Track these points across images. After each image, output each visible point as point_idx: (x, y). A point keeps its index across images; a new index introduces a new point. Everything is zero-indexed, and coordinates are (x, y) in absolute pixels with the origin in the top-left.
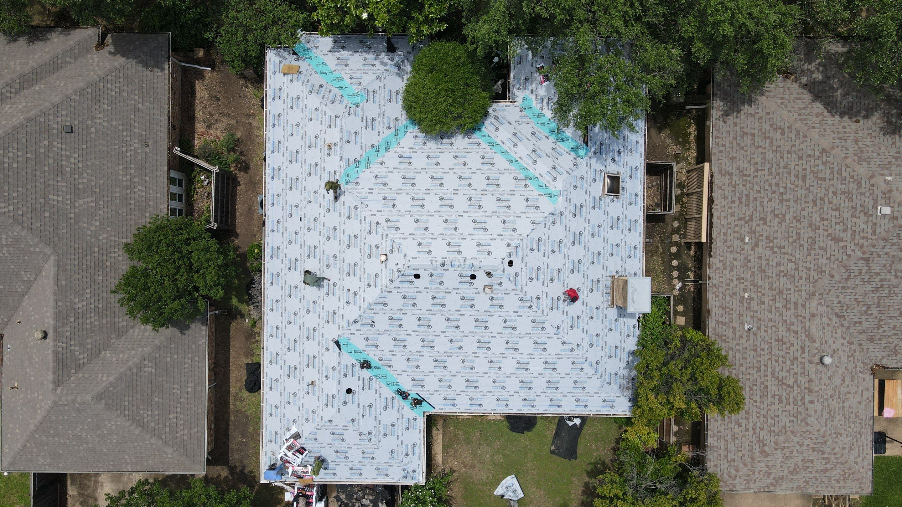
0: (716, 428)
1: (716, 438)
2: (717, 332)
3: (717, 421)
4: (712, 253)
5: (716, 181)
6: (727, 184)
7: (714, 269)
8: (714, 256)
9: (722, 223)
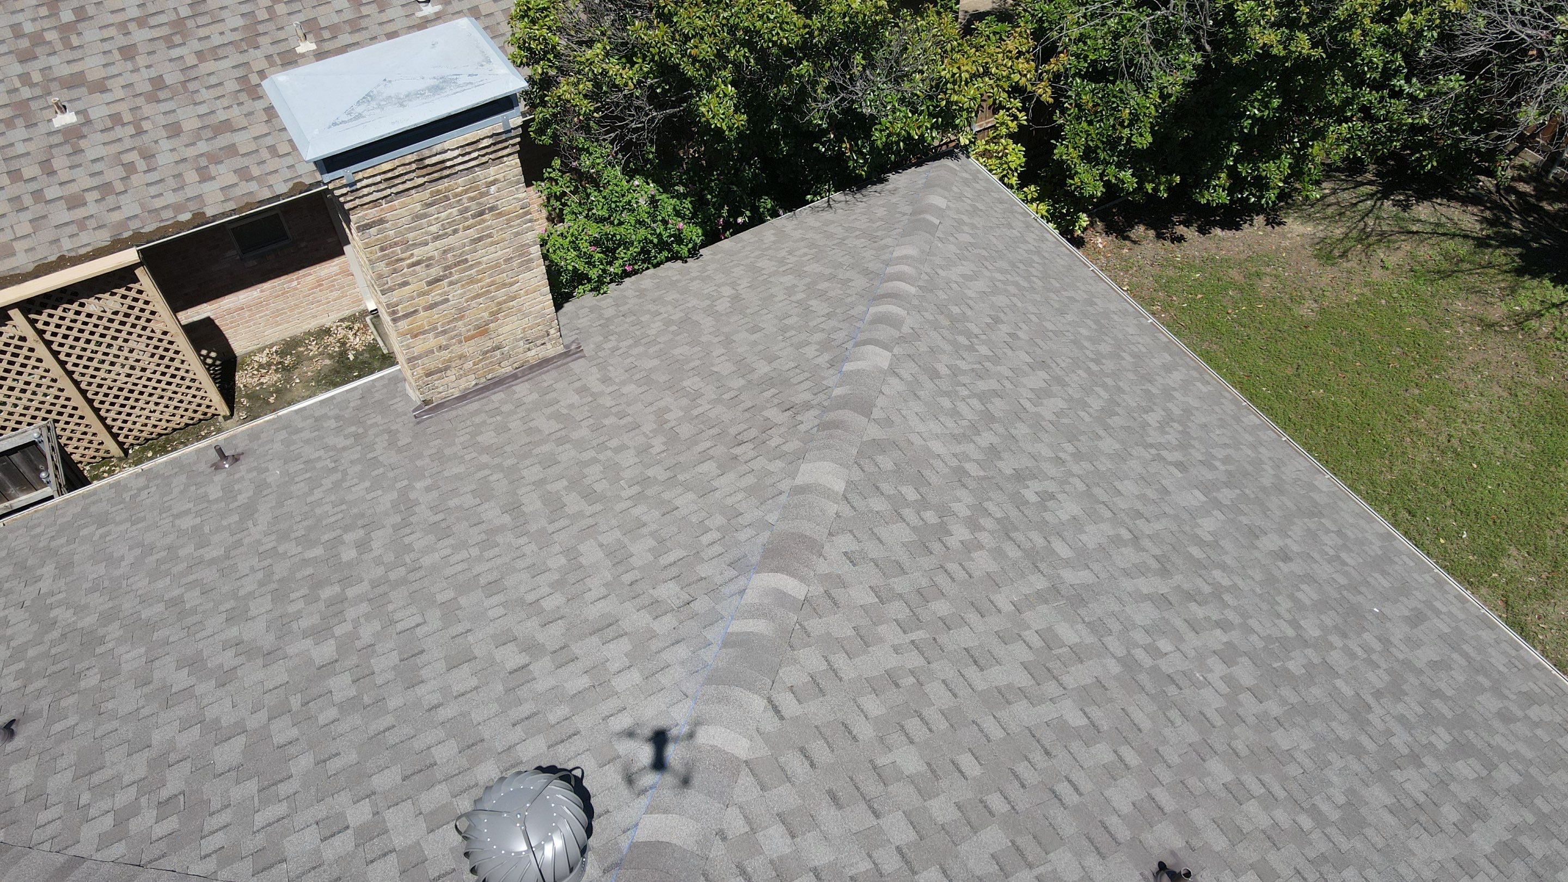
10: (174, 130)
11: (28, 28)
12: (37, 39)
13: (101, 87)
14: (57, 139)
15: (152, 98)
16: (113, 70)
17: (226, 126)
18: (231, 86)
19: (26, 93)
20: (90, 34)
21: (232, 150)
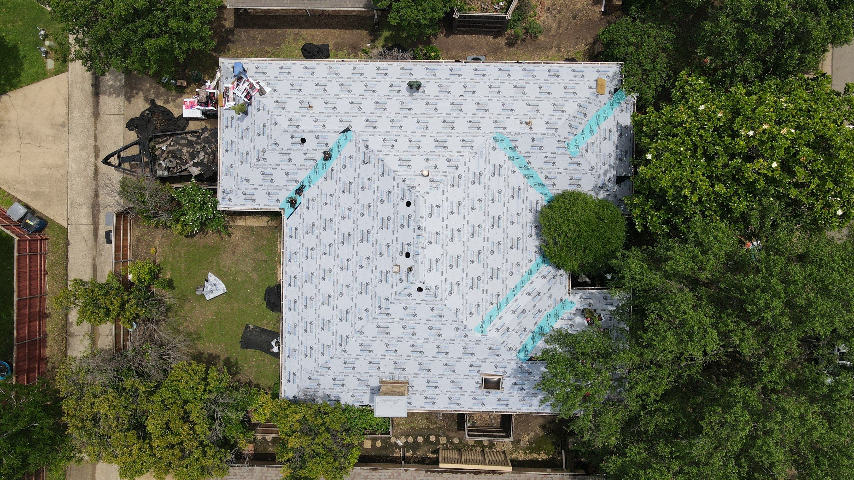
0: (270, 475)
1: (260, 474)
2: (356, 476)
3: (276, 475)
4: (429, 473)
5: (495, 477)
7: (414, 474)
8: (427, 475)
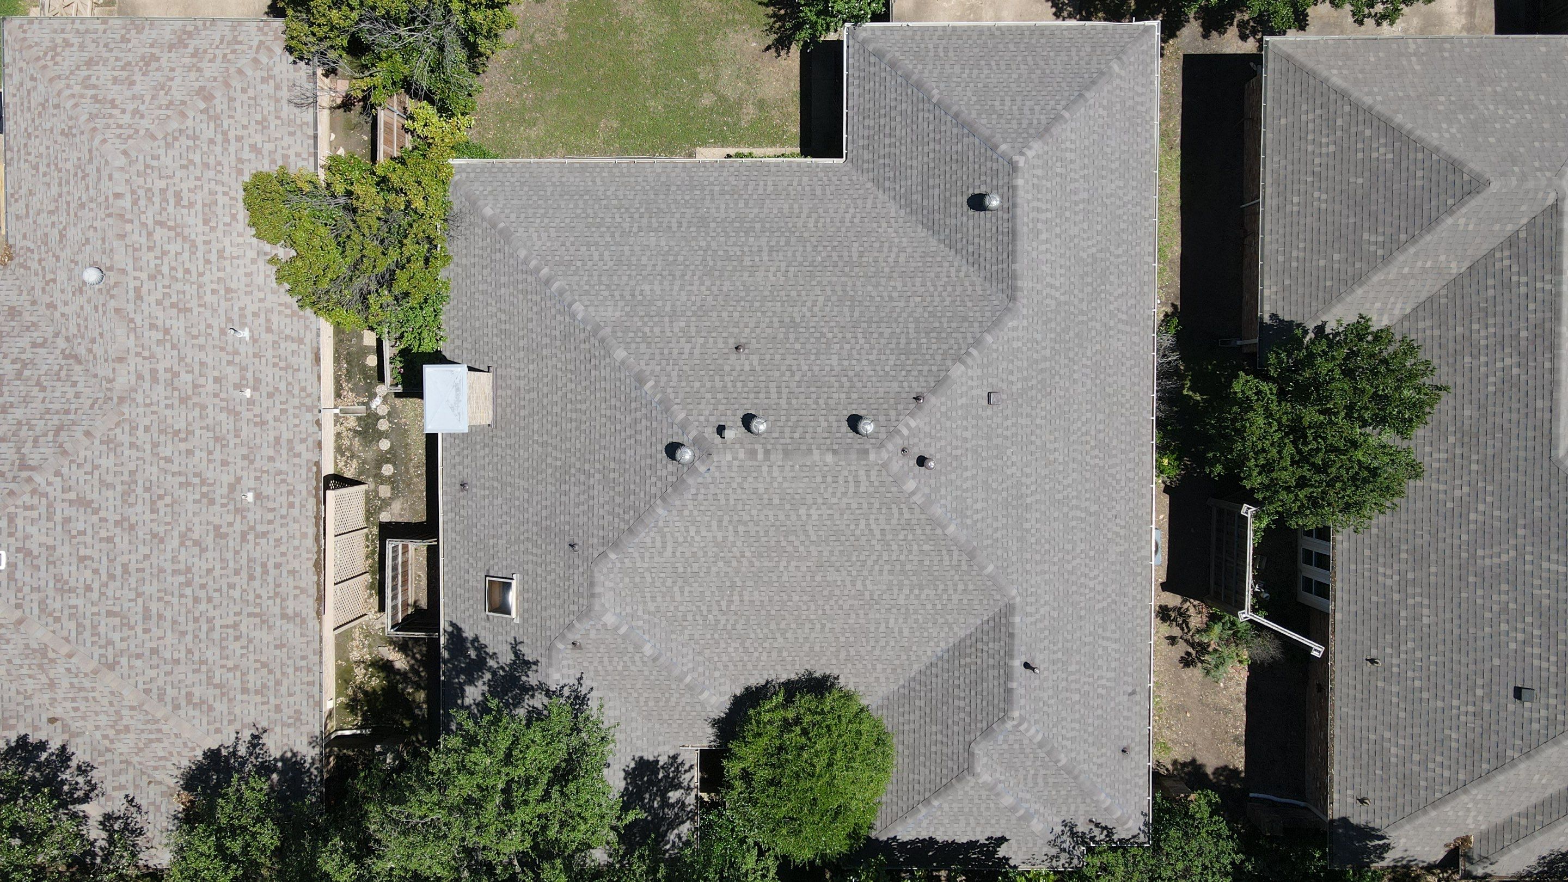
0: (299, 142)
1: (298, 121)
2: (302, 321)
3: (298, 155)
4: (314, 469)
5: (311, 603)
6: (291, 598)
8: (311, 464)
9: (297, 526)
10: (271, 459)
11: (198, 497)
12: (204, 495)
13: (239, 480)
14: (259, 503)
15: (252, 462)
16: (232, 471)
17: (277, 440)
18: (257, 430)
19: (231, 507)
20: (210, 475)
21: (290, 441)
